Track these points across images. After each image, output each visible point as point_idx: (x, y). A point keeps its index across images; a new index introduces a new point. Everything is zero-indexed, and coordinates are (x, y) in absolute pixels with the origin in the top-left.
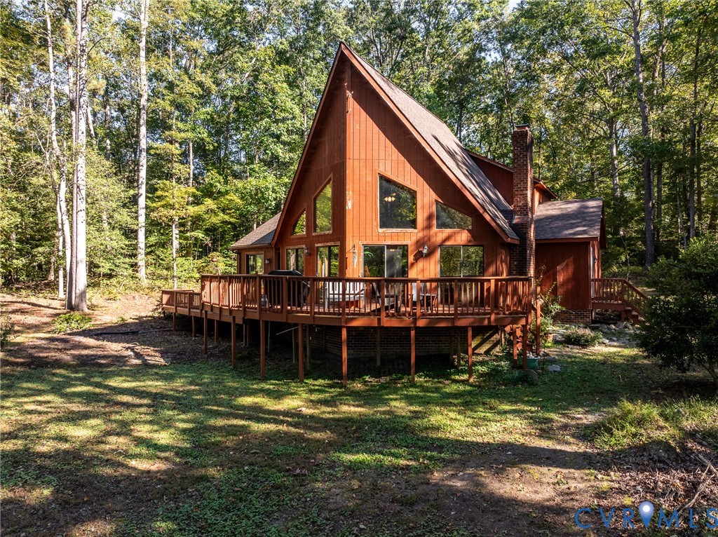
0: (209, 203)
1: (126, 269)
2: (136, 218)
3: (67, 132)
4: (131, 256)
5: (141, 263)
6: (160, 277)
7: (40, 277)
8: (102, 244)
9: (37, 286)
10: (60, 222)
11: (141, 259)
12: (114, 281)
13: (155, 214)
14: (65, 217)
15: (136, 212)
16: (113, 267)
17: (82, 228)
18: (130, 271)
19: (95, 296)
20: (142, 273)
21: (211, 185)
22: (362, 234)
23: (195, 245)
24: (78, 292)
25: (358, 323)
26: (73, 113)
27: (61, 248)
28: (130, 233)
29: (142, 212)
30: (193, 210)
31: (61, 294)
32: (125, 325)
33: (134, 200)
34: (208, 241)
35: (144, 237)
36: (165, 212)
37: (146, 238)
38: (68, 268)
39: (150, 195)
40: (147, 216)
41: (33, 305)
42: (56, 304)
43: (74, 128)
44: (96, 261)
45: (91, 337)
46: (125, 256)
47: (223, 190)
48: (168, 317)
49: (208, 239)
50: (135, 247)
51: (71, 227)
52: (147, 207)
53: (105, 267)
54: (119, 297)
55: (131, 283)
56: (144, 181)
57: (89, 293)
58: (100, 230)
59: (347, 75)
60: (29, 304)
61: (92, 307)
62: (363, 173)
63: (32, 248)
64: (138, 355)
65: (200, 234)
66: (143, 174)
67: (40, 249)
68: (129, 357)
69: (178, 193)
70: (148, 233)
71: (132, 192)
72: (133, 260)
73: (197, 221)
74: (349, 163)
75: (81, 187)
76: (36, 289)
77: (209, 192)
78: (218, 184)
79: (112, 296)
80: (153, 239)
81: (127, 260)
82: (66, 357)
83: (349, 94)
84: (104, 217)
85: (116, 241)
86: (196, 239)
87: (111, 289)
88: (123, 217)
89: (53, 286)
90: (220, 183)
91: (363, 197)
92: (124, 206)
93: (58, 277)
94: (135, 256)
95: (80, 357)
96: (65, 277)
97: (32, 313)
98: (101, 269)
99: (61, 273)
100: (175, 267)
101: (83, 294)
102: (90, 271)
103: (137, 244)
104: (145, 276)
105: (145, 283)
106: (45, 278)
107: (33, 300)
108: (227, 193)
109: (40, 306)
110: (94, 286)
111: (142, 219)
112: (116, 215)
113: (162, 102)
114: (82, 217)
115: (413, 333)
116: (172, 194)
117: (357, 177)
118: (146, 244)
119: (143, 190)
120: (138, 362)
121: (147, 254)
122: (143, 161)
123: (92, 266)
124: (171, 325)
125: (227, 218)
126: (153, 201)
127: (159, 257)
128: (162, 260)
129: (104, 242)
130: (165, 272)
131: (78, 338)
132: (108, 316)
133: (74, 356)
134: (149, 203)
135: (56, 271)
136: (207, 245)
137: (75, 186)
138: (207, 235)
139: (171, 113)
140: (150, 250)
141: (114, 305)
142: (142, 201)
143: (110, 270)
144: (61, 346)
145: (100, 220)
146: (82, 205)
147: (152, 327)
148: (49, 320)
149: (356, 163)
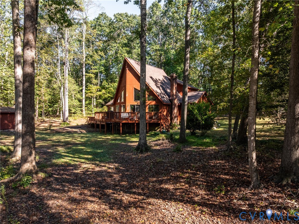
0: (103, 91)
1: (79, 111)
2: (82, 96)
3: (62, 71)
4: (80, 107)
5: (84, 110)
6: (89, 114)
7: (55, 114)
8: (72, 104)
9: (54, 116)
10: (61, 98)
11: (84, 108)
12: (76, 115)
13: (87, 95)
14: (63, 97)
15: (82, 94)
16: (76, 111)
17: (67, 100)
18: (80, 112)
19: (70, 119)
20: (84, 113)
21: (104, 85)
22: (130, 102)
23: (100, 104)
24: (66, 117)
25: (124, 122)
26: (64, 66)
27: (61, 105)
28: (80, 101)
29: (84, 94)
30: (99, 93)
31: (61, 118)
32: (78, 126)
33: (82, 90)
34: (103, 103)
35: (84, 102)
36: (90, 94)
37: (85, 102)
38: (63, 111)
39: (87, 89)
40: (85, 95)
41: (54, 121)
42: (60, 121)
43: (65, 70)
44: (71, 109)
45: (70, 128)
46: (79, 107)
47: (108, 87)
48: (89, 124)
49: (103, 102)
50: (82, 105)
51: (64, 99)
52: (85, 92)
53: (73, 111)
54: (77, 119)
55: (81, 115)
56: (84, 85)
57: (69, 118)
58: (72, 100)
59: (127, 64)
60: (53, 121)
61: (70, 122)
62: (130, 88)
63: (53, 105)
64: (80, 131)
65: (101, 101)
66: (84, 82)
67: (56, 105)
68: (78, 131)
69: (94, 88)
70: (86, 100)
71: (81, 89)
72: (81, 109)
73: (100, 96)
74: (127, 85)
75: (67, 88)
76: (54, 117)
77: (103, 88)
78: (106, 85)
79: (75, 119)
80: (87, 102)
81: (79, 108)
82: (64, 131)
83: (127, 69)
84: (73, 96)
85: (76, 103)
86: (100, 102)
87: (75, 117)
88: (79, 96)
89: (59, 116)
90: (107, 85)
91: (130, 93)
92: (79, 93)
93: (60, 114)
94: (82, 107)
95: (67, 131)
96: (62, 113)
97: (54, 123)
98: (72, 111)
99: (61, 112)
100: (93, 111)
101: (67, 118)
102: (69, 112)
103: (82, 104)
104: (85, 114)
105: (85, 115)
106: (56, 114)
107: (54, 120)
108: (109, 88)
109: (56, 121)
110: (70, 116)
111: (84, 96)
112: (76, 95)
113: (89, 62)
114: (67, 96)
115: (135, 124)
116: (92, 89)
117: (129, 88)
118: (85, 104)
119: (84, 87)
120: (80, 132)
121: (85, 107)
122: (84, 79)
123: (70, 110)
124: (90, 126)
125: (110, 95)
126: (87, 91)
127: (88, 107)
128: (89, 108)
129: (73, 103)
130: (90, 112)
131: (66, 128)
132: (74, 124)
133: (66, 131)
134: (86, 91)
135: (60, 112)
136: (103, 104)
137: (65, 88)
138: (103, 101)
139: (92, 65)
140: (86, 105)
141: (75, 121)
142: (84, 91)
143: (75, 111)
144: (63, 130)
145: (72, 97)
146: (67, 93)
147: (85, 126)
148: (59, 124)
149: (129, 85)
